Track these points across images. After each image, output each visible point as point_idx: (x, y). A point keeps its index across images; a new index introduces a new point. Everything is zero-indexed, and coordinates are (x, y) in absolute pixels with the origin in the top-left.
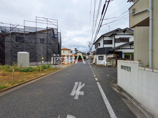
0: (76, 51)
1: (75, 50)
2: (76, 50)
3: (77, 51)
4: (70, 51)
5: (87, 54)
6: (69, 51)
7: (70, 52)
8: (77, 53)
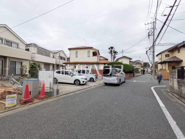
2: (112, 51)
4: (92, 51)
6: (89, 52)
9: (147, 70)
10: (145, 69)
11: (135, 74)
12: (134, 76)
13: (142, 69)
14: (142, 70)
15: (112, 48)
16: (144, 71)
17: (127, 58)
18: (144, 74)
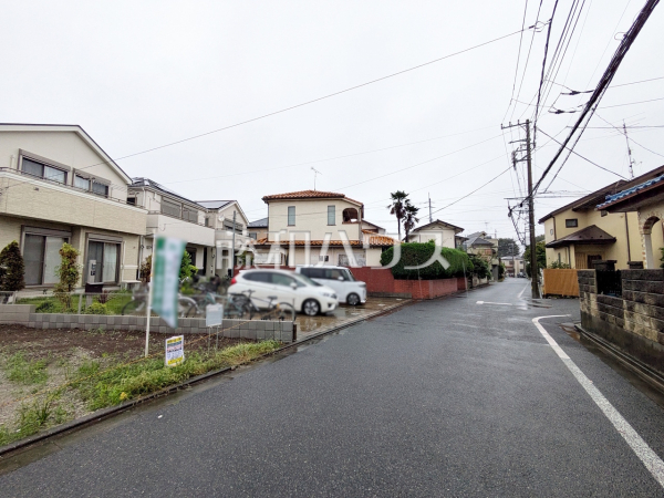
1: (398, 206)
2: (401, 204)
3: (414, 210)
4: (340, 208)
6: (331, 210)
7: (339, 217)
9: (512, 263)
10: (503, 262)
11: (475, 279)
12: (471, 286)
13: (495, 261)
14: (494, 266)
15: (400, 195)
16: (501, 269)
17: (447, 225)
18: (500, 278)
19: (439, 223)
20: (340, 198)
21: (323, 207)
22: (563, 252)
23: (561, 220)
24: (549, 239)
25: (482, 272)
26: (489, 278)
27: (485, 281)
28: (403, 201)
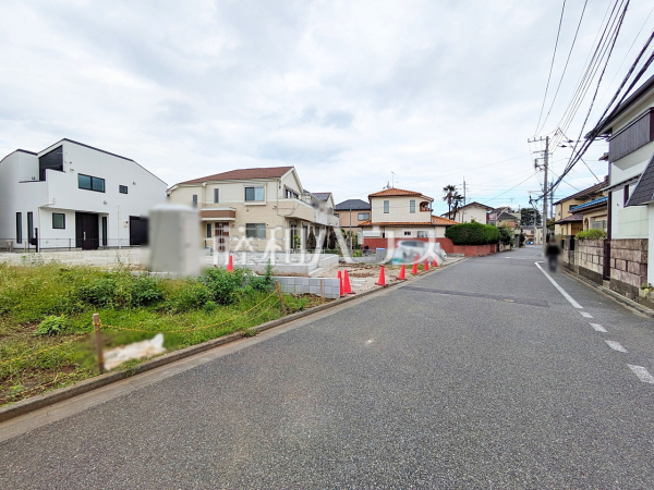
0: (450, 203)
1: (449, 196)
2: (451, 194)
3: (459, 198)
4: (418, 201)
5: (519, 216)
6: (412, 202)
7: (418, 208)
8: (456, 210)
9: (533, 232)
10: (524, 231)
11: (501, 245)
12: (498, 250)
13: (518, 232)
14: (516, 235)
15: (452, 189)
16: (522, 238)
17: (481, 206)
18: (521, 245)
19: (475, 204)
20: (419, 195)
21: (407, 201)
22: (564, 227)
23: (566, 206)
24: (558, 219)
25: (507, 240)
26: (512, 245)
27: (508, 247)
28: (453, 193)
